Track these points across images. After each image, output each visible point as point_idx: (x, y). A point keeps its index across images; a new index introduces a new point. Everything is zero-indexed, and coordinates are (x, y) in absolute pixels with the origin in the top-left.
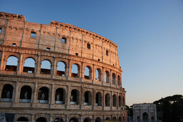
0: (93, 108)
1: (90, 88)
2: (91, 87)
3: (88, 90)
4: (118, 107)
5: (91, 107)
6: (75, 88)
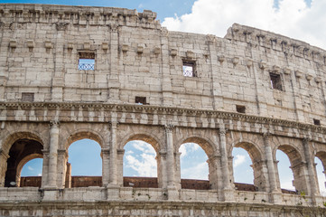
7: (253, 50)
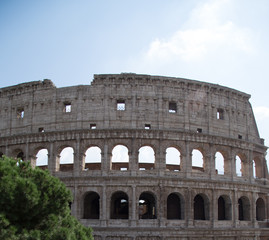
0: (187, 224)
1: (179, 188)
2: (181, 184)
3: (176, 191)
4: (253, 222)
5: (183, 222)
6: (147, 190)
7: (107, 88)
